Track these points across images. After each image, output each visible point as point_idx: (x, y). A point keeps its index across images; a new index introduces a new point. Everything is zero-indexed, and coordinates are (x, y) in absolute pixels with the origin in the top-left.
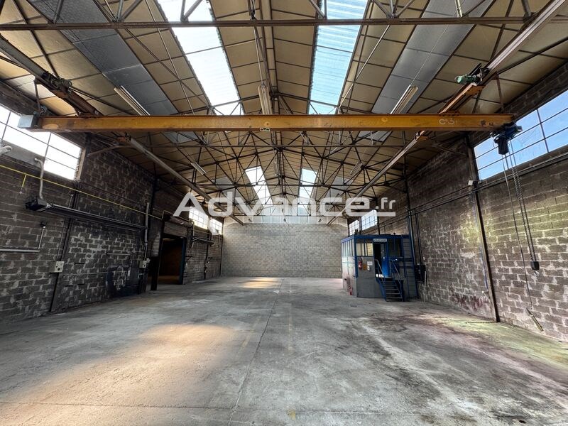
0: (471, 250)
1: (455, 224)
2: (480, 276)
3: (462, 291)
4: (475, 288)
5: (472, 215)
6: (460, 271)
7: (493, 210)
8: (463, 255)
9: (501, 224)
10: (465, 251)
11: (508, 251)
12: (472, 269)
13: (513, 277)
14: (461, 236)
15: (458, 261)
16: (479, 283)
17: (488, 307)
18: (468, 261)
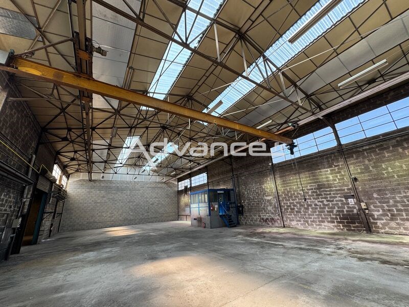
0: (270, 195)
1: (261, 183)
2: (275, 207)
3: (266, 216)
4: (273, 213)
5: (270, 179)
6: (264, 206)
7: (280, 177)
8: (266, 198)
9: (284, 183)
10: (267, 196)
11: (288, 195)
12: (271, 204)
13: (290, 206)
14: (264, 189)
15: (263, 201)
16: (275, 211)
17: (279, 222)
18: (269, 201)
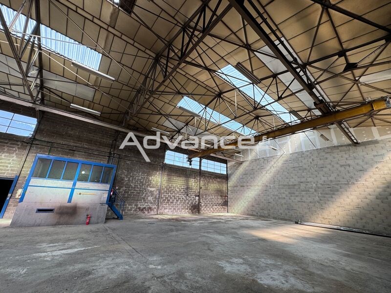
0: (154, 187)
1: (149, 174)
2: (156, 198)
3: (143, 205)
4: (151, 203)
5: (159, 174)
6: (145, 196)
8: (149, 189)
10: (151, 187)
12: (152, 195)
13: (167, 198)
14: (151, 181)
15: (146, 191)
16: (154, 201)
18: (151, 192)
